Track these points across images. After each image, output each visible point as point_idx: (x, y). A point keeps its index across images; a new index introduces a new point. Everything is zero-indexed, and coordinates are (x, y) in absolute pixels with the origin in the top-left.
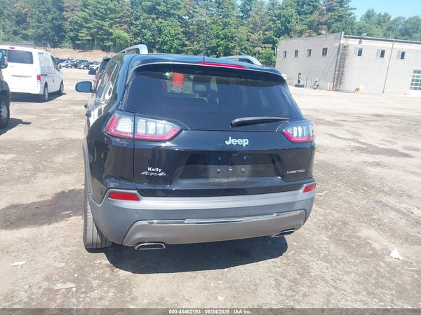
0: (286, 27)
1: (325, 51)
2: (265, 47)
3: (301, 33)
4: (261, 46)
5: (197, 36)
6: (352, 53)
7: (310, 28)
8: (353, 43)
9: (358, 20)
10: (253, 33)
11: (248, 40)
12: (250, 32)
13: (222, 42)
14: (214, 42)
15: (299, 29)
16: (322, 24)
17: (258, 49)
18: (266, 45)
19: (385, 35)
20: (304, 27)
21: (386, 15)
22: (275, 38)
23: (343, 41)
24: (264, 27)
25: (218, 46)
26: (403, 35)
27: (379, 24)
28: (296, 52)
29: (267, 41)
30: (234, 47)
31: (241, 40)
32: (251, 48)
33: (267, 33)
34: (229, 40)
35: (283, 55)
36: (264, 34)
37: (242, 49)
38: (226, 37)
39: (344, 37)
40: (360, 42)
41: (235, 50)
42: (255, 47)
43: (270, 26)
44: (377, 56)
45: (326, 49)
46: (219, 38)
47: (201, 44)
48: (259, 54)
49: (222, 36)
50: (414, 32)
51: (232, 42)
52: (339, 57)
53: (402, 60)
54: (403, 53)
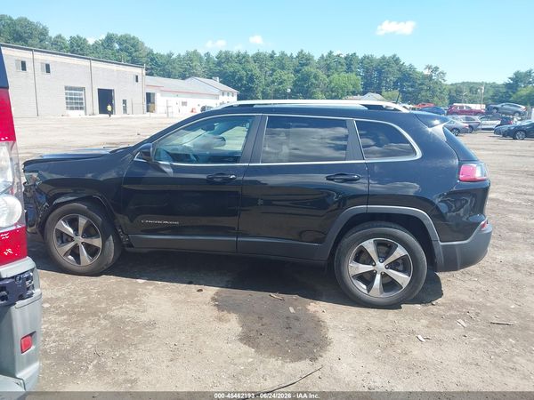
44: (18, 68)
53: (48, 75)
54: (48, 67)
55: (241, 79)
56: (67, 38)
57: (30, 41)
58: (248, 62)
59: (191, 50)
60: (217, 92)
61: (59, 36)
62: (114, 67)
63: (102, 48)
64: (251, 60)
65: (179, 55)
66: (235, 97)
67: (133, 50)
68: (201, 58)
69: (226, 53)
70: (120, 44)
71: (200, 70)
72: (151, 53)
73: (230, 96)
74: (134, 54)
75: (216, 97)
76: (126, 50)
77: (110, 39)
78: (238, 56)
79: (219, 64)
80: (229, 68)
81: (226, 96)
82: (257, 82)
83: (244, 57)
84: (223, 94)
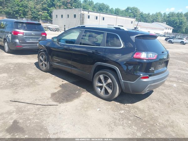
0: (53, 3)
1: (75, 16)
2: (44, 12)
3: (60, 6)
4: (42, 12)
5: (6, 4)
6: (86, 17)
7: (63, 5)
8: (86, 13)
9: (82, 2)
10: (37, 5)
11: (35, 8)
12: (35, 4)
13: (21, 8)
14: (17, 8)
15: (59, 4)
16: (68, 3)
17: (40, 13)
18: (44, 11)
19: (93, 10)
20: (61, 4)
21: (92, 1)
22: (48, 8)
23: (82, 12)
24: (42, 3)
25: (19, 10)
26: (99, 10)
27: (89, 5)
28: (62, 16)
29: (44, 9)
30: (28, 11)
31: (31, 8)
32: (37, 12)
33: (43, 5)
34: (25, 8)
35: (56, 16)
36: (42, 6)
37: (32, 13)
38: (22, 6)
39: (83, 10)
40: (88, 13)
41: (29, 13)
42: (39, 12)
43: (45, 2)
44: (95, 19)
45: (76, 15)
46: (19, 6)
47: (9, 8)
48: (41, 15)
49: (21, 5)
50: (103, 9)
51: (26, 9)
52: (81, 18)
53: (103, 21)
54: (104, 18)
55: (176, 23)
56: (114, 9)
57: (103, 10)
58: (182, 16)
59: (158, 12)
60: (163, 28)
61: (112, 9)
62: (125, 18)
63: (124, 12)
64: (183, 16)
65: (153, 14)
66: (172, 30)
67: (135, 12)
68: (162, 15)
69: (173, 12)
70: (131, 10)
71: (160, 20)
72: (142, 13)
73: (169, 30)
74: (135, 14)
75: (163, 30)
76: (133, 12)
77: (128, 9)
78: (178, 14)
79: (169, 17)
80: (172, 19)
81: (167, 30)
82: (183, 24)
83: (180, 14)
84: (166, 29)
